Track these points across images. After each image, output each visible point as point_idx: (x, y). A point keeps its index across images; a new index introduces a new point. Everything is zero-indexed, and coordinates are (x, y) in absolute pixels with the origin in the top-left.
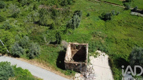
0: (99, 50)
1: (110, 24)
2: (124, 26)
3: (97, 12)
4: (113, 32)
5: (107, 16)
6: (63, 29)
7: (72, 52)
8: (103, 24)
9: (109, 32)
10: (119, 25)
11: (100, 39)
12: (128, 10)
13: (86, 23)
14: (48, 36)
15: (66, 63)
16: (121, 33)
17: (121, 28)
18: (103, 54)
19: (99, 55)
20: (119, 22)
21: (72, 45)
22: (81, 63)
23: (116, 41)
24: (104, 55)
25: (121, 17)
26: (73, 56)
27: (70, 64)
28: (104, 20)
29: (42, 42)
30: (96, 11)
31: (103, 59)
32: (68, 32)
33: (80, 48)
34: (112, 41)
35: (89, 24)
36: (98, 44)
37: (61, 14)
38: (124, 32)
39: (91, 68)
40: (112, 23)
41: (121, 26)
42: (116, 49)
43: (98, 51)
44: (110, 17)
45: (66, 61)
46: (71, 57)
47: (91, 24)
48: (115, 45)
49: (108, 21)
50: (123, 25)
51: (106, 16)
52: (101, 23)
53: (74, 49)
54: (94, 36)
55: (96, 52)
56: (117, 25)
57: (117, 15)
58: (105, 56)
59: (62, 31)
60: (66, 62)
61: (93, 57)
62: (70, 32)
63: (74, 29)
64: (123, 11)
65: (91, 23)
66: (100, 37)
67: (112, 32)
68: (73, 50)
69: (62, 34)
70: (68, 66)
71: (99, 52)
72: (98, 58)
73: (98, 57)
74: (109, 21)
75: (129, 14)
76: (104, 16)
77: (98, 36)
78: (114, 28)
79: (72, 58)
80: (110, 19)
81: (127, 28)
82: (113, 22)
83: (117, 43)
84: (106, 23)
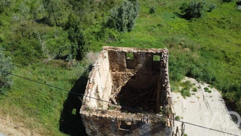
0: (189, 75)
1: (200, 24)
2: (230, 28)
3: (170, 8)
4: (211, 40)
5: (193, 8)
6: (97, 30)
7: (116, 80)
8: (184, 26)
9: (202, 40)
10: (219, 27)
11: (187, 52)
12: (231, 3)
13: (149, 24)
14: (58, 42)
15: (88, 119)
16: (228, 41)
17: (226, 31)
18: (203, 87)
19: (195, 90)
20: (218, 22)
21: (113, 56)
22: (147, 119)
23: (226, 57)
24: (206, 89)
25: (219, 15)
26: (118, 92)
27: (104, 123)
28: (187, 19)
29: (36, 55)
30: (168, 6)
31: (209, 100)
32: (107, 36)
33: (140, 65)
34: (216, 55)
35: (156, 25)
36: (186, 62)
37: (97, 8)
38: (235, 41)
39: (180, 131)
40: (204, 23)
41: (224, 28)
42: (229, 73)
43: (187, 79)
44: (199, 11)
45: (87, 109)
46: (112, 96)
47: (159, 25)
48: (224, 65)
49: (195, 20)
50: (228, 27)
51: (191, 9)
52: (181, 24)
53: (122, 68)
54: (171, 46)
55: (183, 81)
56: (215, 28)
57: (209, 11)
58: (210, 92)
59: (94, 32)
60: (87, 114)
61: (179, 94)
62: (112, 37)
63: (122, 30)
64: (220, 4)
65: (159, 23)
66: (186, 47)
67: (207, 39)
68: (117, 72)
69: (94, 39)
70: (96, 128)
71: (192, 80)
72: (193, 98)
73: (192, 96)
74: (197, 19)
75: (233, 9)
76: (186, 10)
77: (181, 44)
78: (211, 32)
79: (116, 98)
80: (199, 15)
81: (238, 32)
82: (206, 22)
83: (228, 61)
84: (192, 23)
